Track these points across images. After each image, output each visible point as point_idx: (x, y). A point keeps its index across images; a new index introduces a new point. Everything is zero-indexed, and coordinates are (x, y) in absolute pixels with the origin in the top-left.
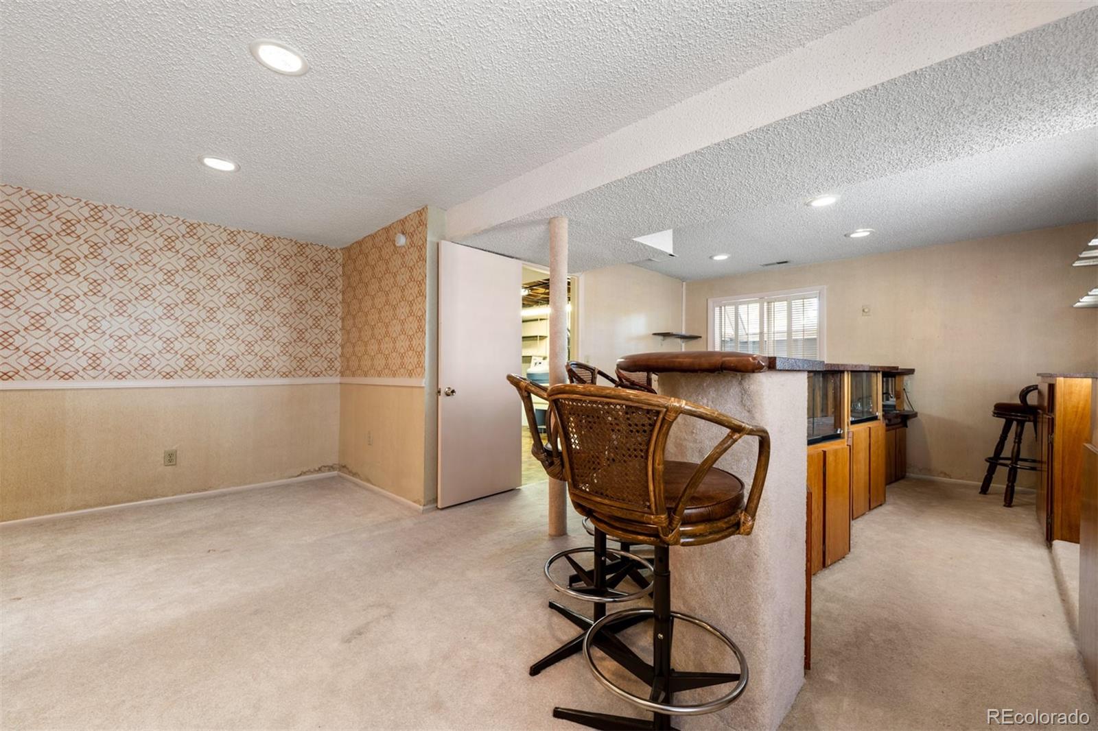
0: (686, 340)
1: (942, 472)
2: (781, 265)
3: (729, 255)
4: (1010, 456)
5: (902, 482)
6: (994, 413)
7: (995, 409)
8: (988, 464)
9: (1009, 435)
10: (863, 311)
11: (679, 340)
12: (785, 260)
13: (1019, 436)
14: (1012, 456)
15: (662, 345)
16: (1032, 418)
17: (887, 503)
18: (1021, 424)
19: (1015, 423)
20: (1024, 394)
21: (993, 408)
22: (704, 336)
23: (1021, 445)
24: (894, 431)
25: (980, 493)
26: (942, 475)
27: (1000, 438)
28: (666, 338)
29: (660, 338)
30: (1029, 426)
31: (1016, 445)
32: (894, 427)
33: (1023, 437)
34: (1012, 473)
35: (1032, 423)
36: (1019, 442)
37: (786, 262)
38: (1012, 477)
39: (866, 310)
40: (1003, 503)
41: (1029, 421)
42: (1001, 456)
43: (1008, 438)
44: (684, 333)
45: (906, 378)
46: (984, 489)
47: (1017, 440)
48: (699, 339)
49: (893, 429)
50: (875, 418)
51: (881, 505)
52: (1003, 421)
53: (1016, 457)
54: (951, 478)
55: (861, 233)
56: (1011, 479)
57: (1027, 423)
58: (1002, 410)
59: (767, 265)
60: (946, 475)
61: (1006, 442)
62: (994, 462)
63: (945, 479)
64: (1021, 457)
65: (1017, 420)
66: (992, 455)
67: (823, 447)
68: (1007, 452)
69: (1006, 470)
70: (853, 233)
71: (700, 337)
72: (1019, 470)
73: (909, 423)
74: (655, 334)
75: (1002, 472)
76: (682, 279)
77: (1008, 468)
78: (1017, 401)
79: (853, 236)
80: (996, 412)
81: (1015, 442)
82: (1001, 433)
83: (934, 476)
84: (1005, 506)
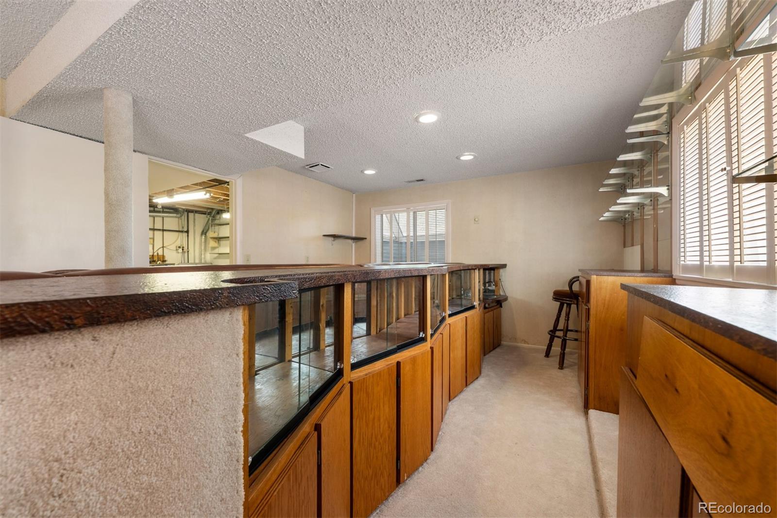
0: (356, 241)
1: (523, 340)
2: (419, 182)
3: (376, 171)
4: (562, 328)
5: (498, 350)
6: (554, 298)
7: (554, 295)
8: (550, 336)
9: (562, 313)
10: (475, 220)
11: (350, 241)
12: (421, 179)
13: (568, 315)
14: (564, 328)
15: (332, 245)
16: (575, 302)
17: (482, 375)
18: (569, 305)
19: (565, 305)
20: (571, 283)
21: (553, 294)
22: (368, 238)
23: (569, 322)
24: (492, 313)
25: (545, 356)
26: (523, 342)
27: (557, 316)
28: (335, 238)
29: (331, 239)
30: (574, 307)
31: (566, 322)
32: (492, 308)
33: (570, 316)
34: (564, 342)
35: (576, 306)
36: (568, 320)
37: (422, 180)
38: (563, 347)
39: (477, 220)
40: (558, 366)
41: (574, 304)
42: (558, 329)
43: (561, 316)
44: (354, 235)
45: (501, 271)
46: (547, 355)
47: (566, 318)
48: (365, 240)
49: (492, 310)
50: (473, 307)
51: (477, 378)
52: (559, 303)
53: (566, 330)
54: (528, 344)
55: (467, 157)
56: (563, 348)
57: (572, 305)
58: (558, 296)
59: (410, 182)
60: (525, 342)
61: (560, 318)
62: (553, 334)
63: (525, 345)
64: (569, 329)
65: (566, 303)
66: (552, 329)
67: (398, 357)
68: (561, 326)
69: (560, 341)
70: (462, 156)
71: (366, 238)
72: (567, 341)
73: (503, 304)
74: (324, 236)
75: (557, 342)
76: (352, 191)
77: (561, 340)
78: (567, 288)
79: (462, 158)
80: (554, 297)
81: (565, 320)
82: (557, 312)
83: (518, 343)
84: (559, 368)
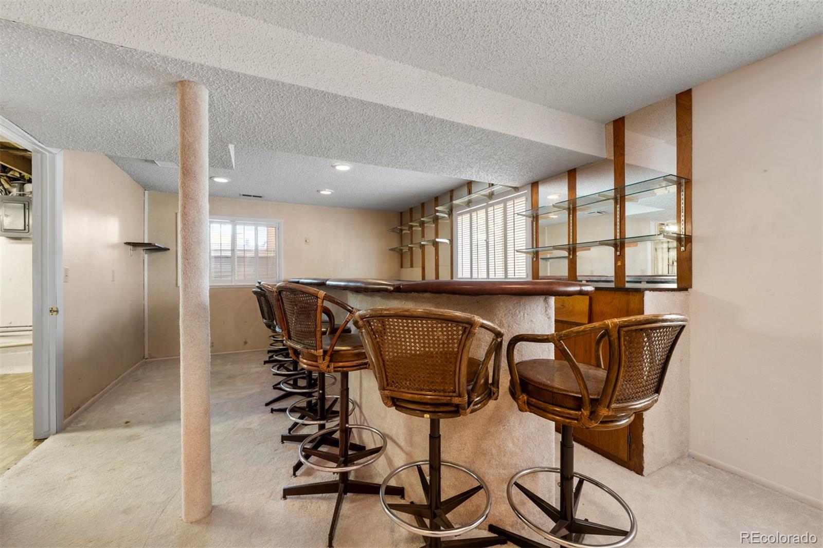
3: (230, 180)
10: (306, 241)
22: (172, 248)
29: (130, 247)
37: (260, 197)
39: (308, 241)
48: (168, 251)
55: (326, 192)
59: (244, 195)
70: (322, 191)
71: (169, 249)
74: (126, 243)
76: (146, 187)
79: (322, 192)
